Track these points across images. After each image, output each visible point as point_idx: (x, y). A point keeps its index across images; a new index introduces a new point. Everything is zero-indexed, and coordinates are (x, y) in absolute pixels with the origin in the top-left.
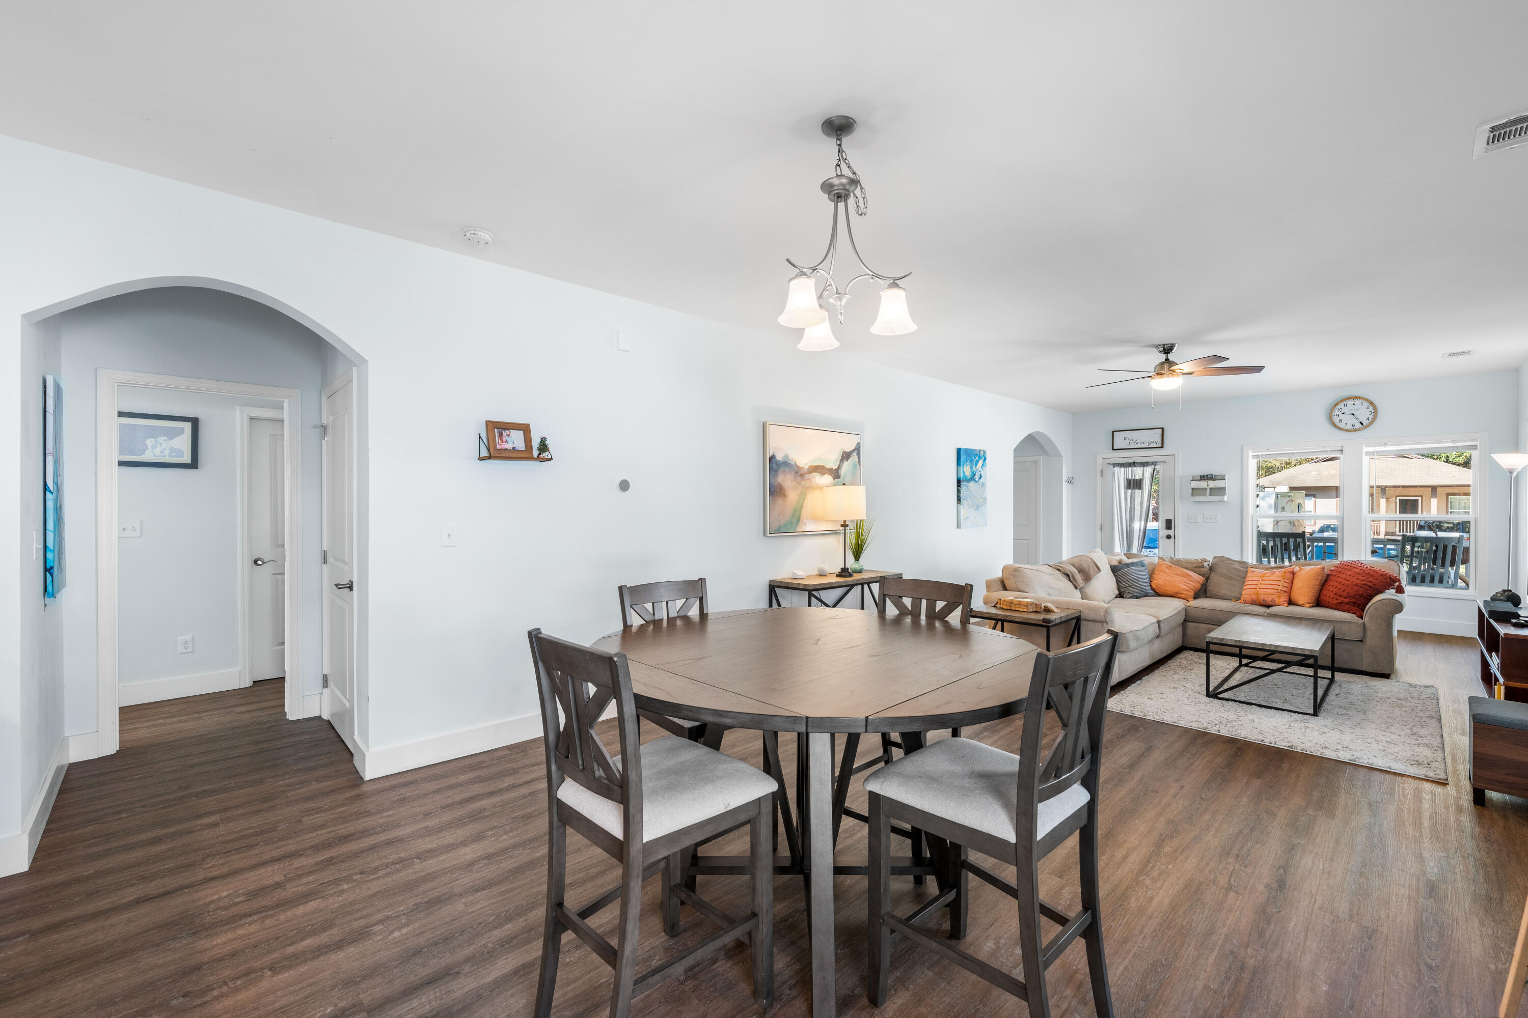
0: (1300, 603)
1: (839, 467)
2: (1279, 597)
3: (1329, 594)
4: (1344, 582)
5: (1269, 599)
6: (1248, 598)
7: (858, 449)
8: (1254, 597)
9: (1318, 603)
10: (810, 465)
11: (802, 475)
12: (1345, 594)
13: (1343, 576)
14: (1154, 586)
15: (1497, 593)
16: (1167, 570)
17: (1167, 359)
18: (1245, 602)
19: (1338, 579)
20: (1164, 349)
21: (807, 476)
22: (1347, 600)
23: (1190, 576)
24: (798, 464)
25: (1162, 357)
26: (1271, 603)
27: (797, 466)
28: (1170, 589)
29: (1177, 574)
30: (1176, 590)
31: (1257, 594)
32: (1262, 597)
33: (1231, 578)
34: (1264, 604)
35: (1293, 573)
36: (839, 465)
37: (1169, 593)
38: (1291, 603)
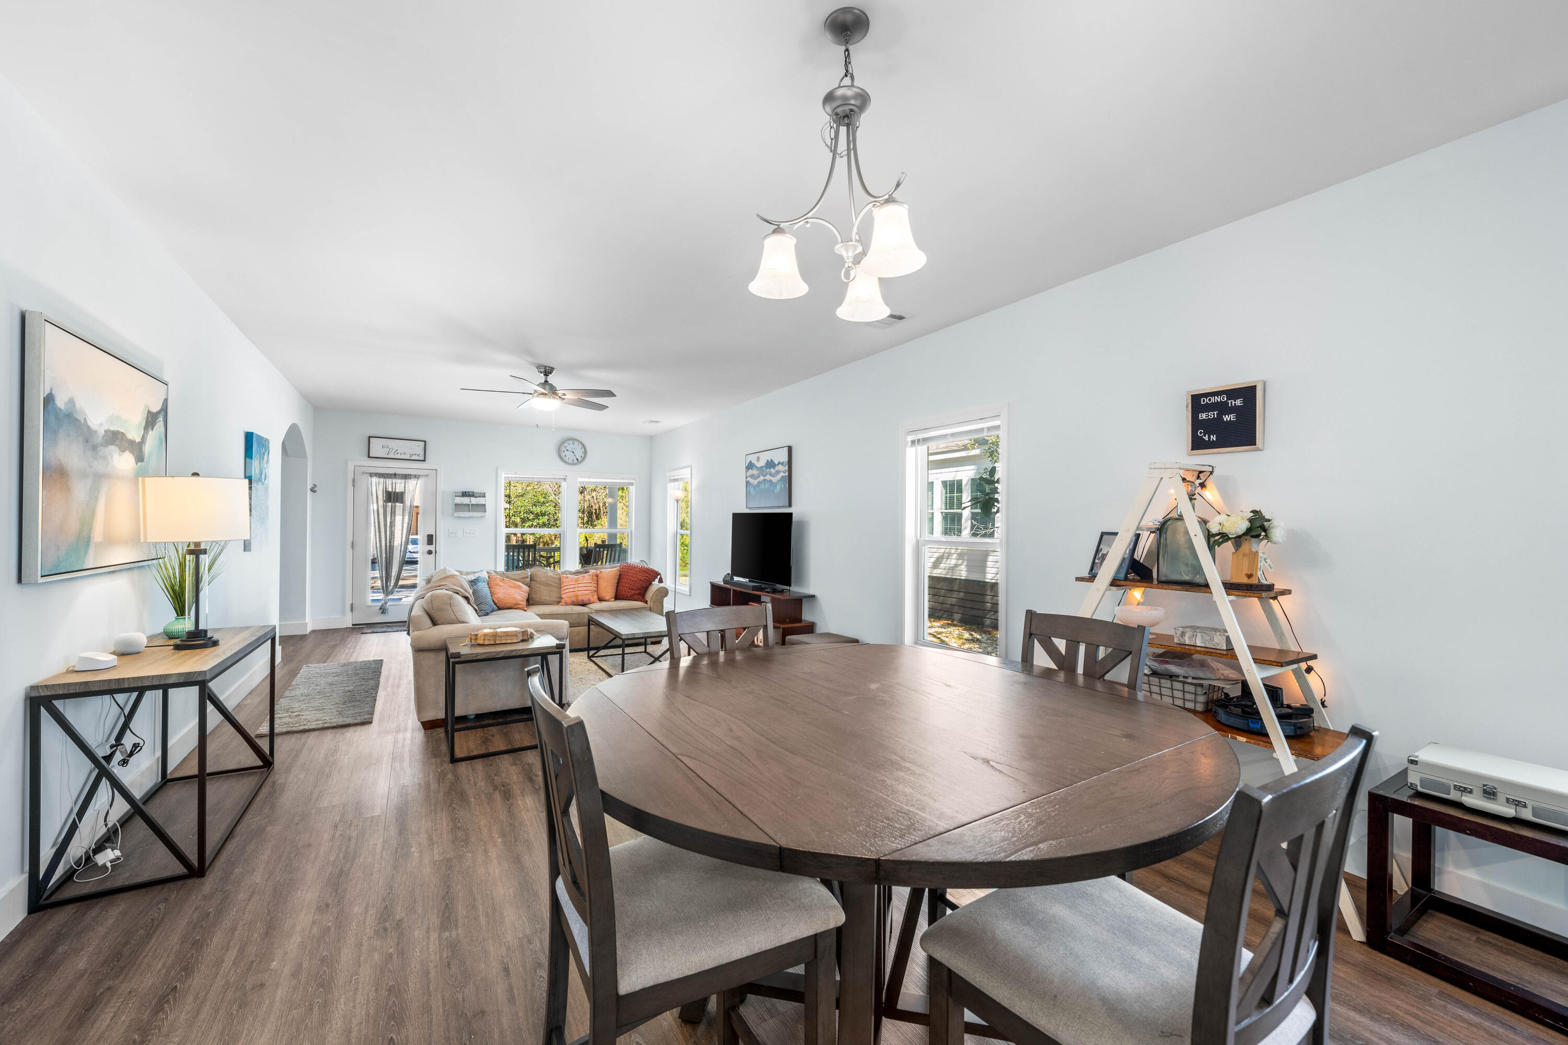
0: (607, 598)
1: (144, 438)
2: (593, 596)
3: (625, 590)
4: (633, 579)
5: (586, 599)
6: (569, 600)
7: (164, 410)
8: (574, 599)
9: (617, 597)
10: (106, 428)
11: (95, 448)
12: (635, 588)
13: (630, 574)
14: (496, 601)
15: (725, 577)
16: (501, 584)
17: (546, 381)
18: (566, 604)
19: (628, 577)
20: (545, 371)
21: (103, 451)
22: (636, 592)
23: (521, 587)
24: (89, 423)
25: (542, 378)
26: (588, 602)
27: (89, 427)
28: (510, 602)
29: (511, 587)
30: (514, 602)
31: (577, 596)
32: (580, 598)
33: (549, 584)
34: (581, 603)
35: (597, 576)
36: (143, 436)
37: (509, 605)
38: (601, 600)
